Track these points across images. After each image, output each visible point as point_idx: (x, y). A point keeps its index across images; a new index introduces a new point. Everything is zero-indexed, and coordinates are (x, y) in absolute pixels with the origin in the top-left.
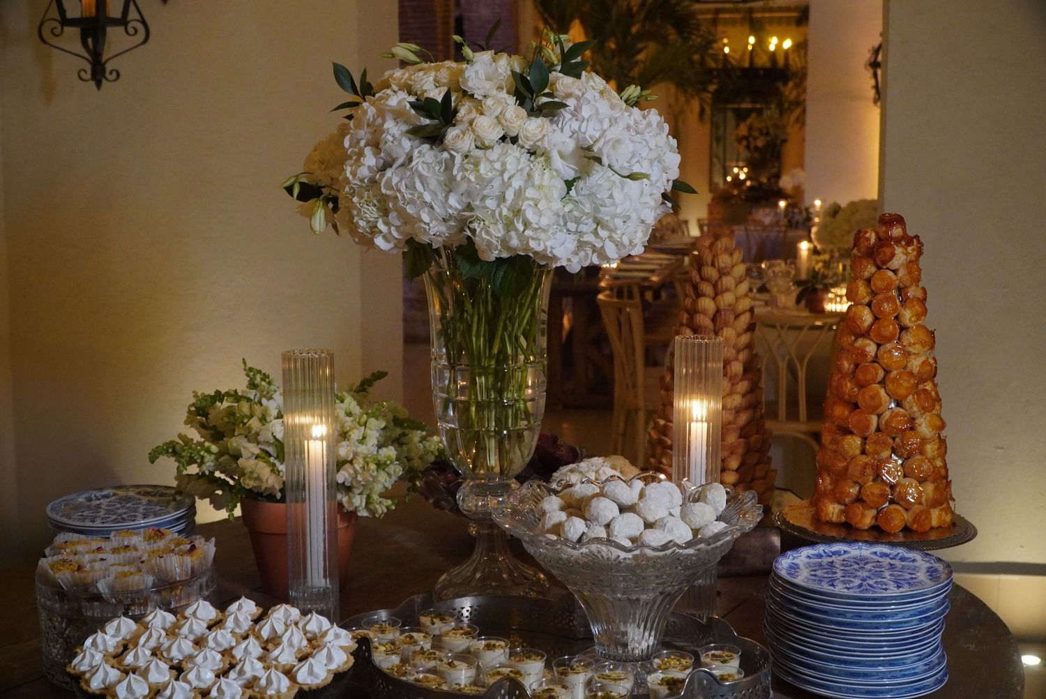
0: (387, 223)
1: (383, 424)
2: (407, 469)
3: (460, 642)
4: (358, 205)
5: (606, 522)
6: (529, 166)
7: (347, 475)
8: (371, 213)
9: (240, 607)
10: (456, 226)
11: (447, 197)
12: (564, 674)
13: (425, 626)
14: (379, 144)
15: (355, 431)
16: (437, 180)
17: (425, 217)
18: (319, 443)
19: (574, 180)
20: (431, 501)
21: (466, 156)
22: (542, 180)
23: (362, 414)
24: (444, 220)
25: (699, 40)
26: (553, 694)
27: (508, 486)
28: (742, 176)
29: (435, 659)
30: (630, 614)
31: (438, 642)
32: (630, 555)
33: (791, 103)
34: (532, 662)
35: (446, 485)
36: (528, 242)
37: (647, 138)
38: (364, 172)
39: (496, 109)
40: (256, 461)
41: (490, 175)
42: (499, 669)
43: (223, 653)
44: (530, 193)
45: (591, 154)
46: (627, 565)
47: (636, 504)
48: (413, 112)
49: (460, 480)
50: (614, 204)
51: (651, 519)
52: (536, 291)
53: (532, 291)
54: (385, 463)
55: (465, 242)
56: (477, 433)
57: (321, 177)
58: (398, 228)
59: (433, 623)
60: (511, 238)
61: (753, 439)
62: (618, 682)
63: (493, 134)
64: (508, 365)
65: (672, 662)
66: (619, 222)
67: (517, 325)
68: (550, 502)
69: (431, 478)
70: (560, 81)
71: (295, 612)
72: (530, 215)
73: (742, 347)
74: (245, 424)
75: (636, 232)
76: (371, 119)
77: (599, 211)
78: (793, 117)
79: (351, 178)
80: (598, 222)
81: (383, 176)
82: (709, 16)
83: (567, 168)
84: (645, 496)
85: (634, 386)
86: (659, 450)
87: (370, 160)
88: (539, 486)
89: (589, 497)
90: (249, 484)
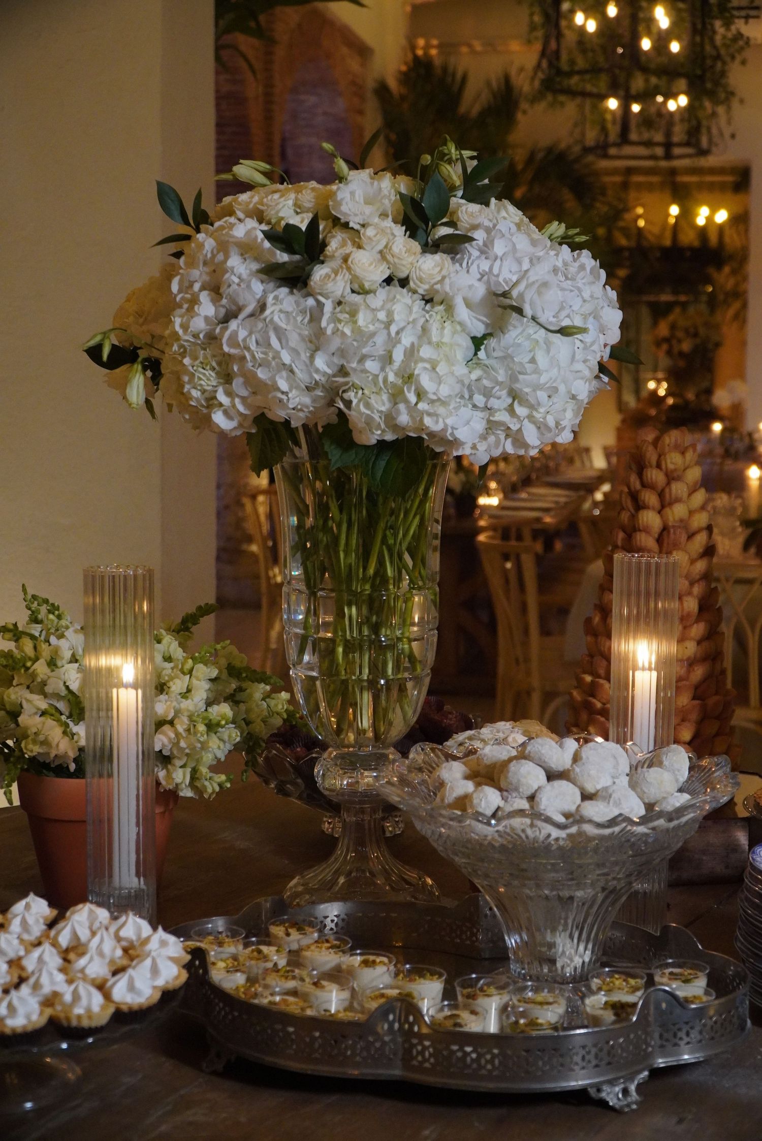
0: (229, 394)
1: (214, 673)
2: (245, 734)
3: (327, 958)
4: (190, 368)
5: (529, 793)
6: (424, 316)
7: (165, 740)
8: (208, 379)
9: (28, 907)
10: (325, 396)
11: (312, 358)
12: (472, 997)
13: (276, 937)
14: (219, 288)
15: (177, 681)
16: (300, 334)
17: (283, 385)
18: (132, 693)
19: (485, 337)
20: (273, 786)
21: (340, 303)
22: (442, 335)
23: (186, 659)
24: (308, 388)
25: (605, 209)
26: (459, 1021)
27: (385, 756)
28: (662, 392)
29: (294, 978)
30: (560, 918)
31: (296, 959)
32: (562, 834)
33: (727, 294)
34: (427, 982)
35: (294, 762)
36: (421, 420)
37: (580, 285)
38: (198, 325)
39: (379, 241)
40: (43, 719)
41: (372, 328)
42: (383, 991)
43: (10, 963)
44: (426, 352)
45: (507, 302)
46: (560, 848)
47: (568, 770)
48: (267, 244)
49: (314, 755)
50: (537, 371)
51: (590, 788)
52: (426, 491)
53: (421, 491)
54: (218, 725)
55: (334, 420)
56: (345, 683)
57: (139, 334)
58: (243, 399)
59: (288, 935)
60: (398, 412)
61: (712, 700)
62: (545, 1007)
63: (375, 274)
64: (387, 590)
65: (617, 983)
66: (542, 395)
67: (401, 535)
68: (451, 769)
69: (274, 752)
70: (464, 208)
71: (103, 914)
72: (426, 382)
73: (698, 577)
74: (27, 669)
75: (564, 410)
76: (209, 255)
77: (517, 380)
78: (731, 312)
79: (180, 332)
80: (514, 395)
81: (226, 328)
82: (618, 179)
83: (474, 321)
84: (581, 759)
85: (527, 660)
86: (584, 716)
87: (207, 308)
88: (433, 750)
89: (504, 761)
90: (32, 749)
